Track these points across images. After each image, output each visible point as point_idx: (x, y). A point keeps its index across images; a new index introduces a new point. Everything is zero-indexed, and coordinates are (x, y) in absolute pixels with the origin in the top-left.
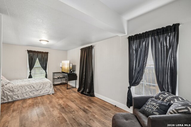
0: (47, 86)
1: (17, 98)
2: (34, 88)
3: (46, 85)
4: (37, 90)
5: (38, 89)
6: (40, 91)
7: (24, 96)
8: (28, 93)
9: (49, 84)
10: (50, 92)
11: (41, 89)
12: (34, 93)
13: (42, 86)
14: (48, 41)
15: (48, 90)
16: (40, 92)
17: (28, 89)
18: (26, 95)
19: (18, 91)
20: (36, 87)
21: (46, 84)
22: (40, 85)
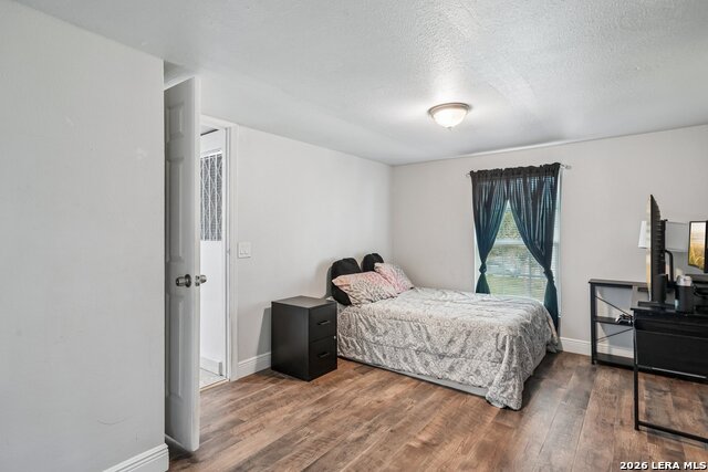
0: (480, 351)
1: (381, 357)
2: (429, 338)
3: (479, 344)
4: (442, 356)
5: (441, 351)
6: (448, 362)
7: (398, 362)
8: (411, 356)
9: (493, 340)
10: (491, 388)
11: (455, 356)
12: (427, 364)
13: (460, 341)
14: (465, 107)
15: (484, 372)
16: (451, 369)
17: (411, 339)
18: (406, 360)
19: (386, 332)
20: (434, 338)
21: (478, 336)
22: (454, 334)
